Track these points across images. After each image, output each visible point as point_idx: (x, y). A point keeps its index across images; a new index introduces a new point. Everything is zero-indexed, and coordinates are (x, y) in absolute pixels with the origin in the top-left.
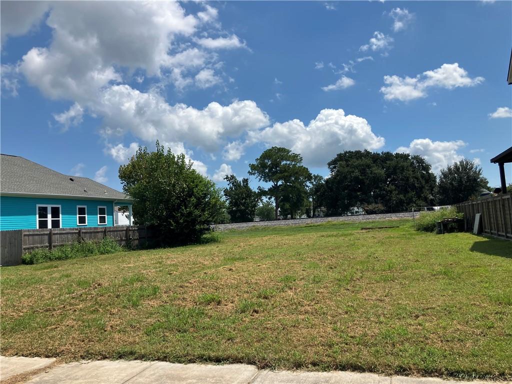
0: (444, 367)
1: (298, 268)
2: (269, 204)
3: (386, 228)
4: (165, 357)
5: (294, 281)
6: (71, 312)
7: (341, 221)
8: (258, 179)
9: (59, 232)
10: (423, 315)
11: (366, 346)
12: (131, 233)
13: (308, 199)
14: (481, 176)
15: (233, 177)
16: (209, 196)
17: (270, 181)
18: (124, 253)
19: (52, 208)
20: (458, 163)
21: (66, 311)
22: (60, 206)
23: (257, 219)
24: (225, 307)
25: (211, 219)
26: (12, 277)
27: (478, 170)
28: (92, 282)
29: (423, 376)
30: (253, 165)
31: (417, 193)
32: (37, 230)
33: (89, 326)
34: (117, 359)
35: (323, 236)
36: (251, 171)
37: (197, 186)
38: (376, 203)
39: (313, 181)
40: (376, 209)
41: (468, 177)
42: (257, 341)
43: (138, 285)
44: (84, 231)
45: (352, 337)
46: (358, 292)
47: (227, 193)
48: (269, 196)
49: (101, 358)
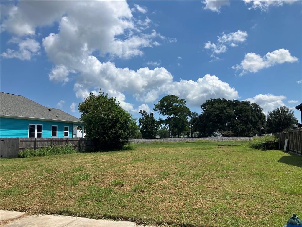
1: (173, 167)
2: (166, 128)
3: (233, 145)
4: (86, 215)
5: (169, 174)
6: (38, 186)
7: (207, 141)
8: (159, 113)
9: (40, 140)
10: (239, 198)
11: (201, 215)
13: (188, 127)
14: (293, 117)
15: (144, 111)
16: (128, 122)
17: (166, 115)
18: (77, 154)
19: (38, 126)
20: (280, 108)
21: (36, 185)
22: (42, 125)
23: (158, 137)
24: (126, 188)
25: (128, 136)
26: (11, 165)
27: (291, 113)
28: (54, 170)
30: (156, 105)
31: (253, 125)
32: (28, 138)
33: (47, 195)
34: (59, 215)
35: (194, 149)
36: (155, 109)
37: (121, 117)
38: (229, 130)
39: (192, 115)
40: (229, 134)
41: (285, 117)
42: (139, 208)
43: (79, 173)
44: (54, 140)
45: (194, 209)
46: (204, 183)
47: (140, 121)
48: (165, 124)
49: (50, 214)
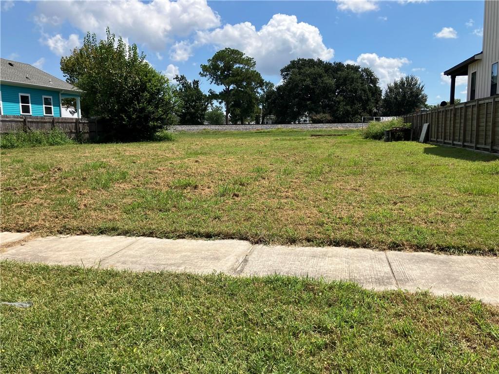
0: (436, 243)
1: (265, 163)
2: (218, 109)
3: (335, 135)
4: (151, 233)
5: (266, 172)
6: (35, 191)
8: (209, 82)
10: (401, 202)
11: (355, 225)
12: (81, 126)
13: (258, 106)
14: (423, 93)
15: (183, 78)
16: (162, 92)
17: (221, 84)
18: (74, 145)
20: (405, 79)
21: (29, 190)
23: (207, 122)
24: (203, 191)
25: (164, 116)
27: (421, 86)
28: (51, 167)
29: (415, 251)
30: (205, 66)
31: (362, 105)
33: (60, 205)
34: (99, 234)
36: (202, 73)
37: (150, 81)
39: (264, 87)
40: (324, 119)
41: (411, 93)
42: (244, 220)
44: (30, 120)
45: (339, 218)
46: (330, 183)
47: (176, 94)
48: (220, 101)
49: (81, 233)
